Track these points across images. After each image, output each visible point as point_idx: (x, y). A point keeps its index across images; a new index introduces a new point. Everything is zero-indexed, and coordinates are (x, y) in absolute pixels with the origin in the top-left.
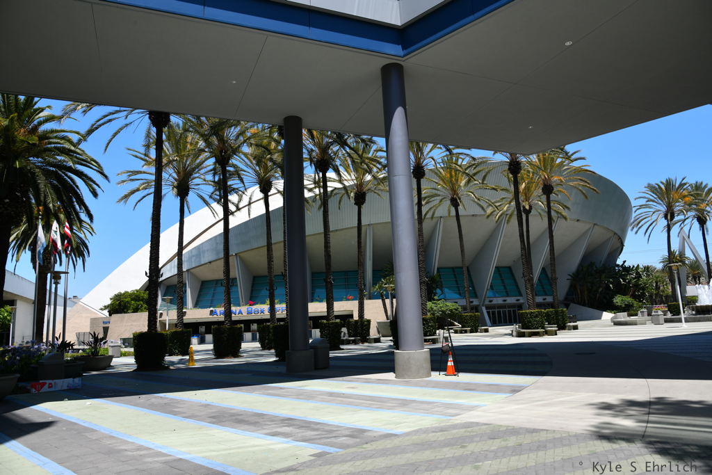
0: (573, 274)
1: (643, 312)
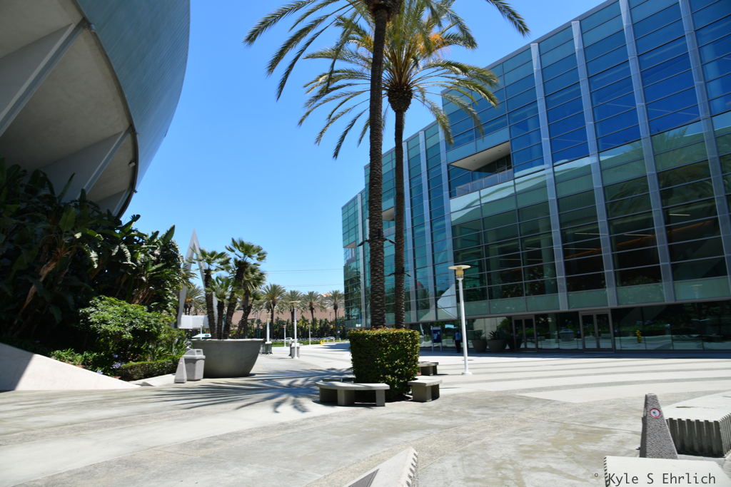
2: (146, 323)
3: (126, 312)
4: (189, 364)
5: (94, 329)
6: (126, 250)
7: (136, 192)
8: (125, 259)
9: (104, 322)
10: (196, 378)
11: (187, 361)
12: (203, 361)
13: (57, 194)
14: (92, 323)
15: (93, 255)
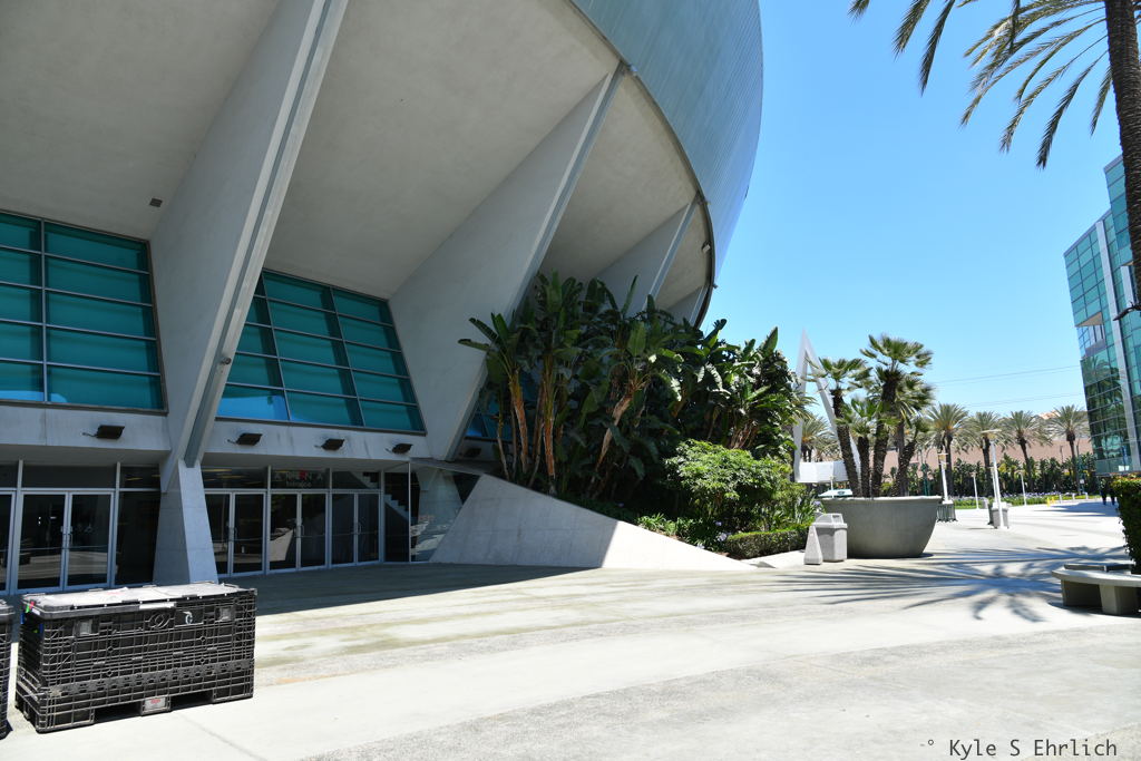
0: (497, 319)
1: (831, 531)
2: (754, 475)
3: (725, 461)
4: (822, 537)
5: (687, 486)
6: (714, 372)
7: (716, 287)
8: (715, 385)
9: (699, 475)
10: (837, 558)
11: (820, 531)
12: (845, 533)
13: (620, 308)
14: (684, 478)
15: (675, 383)
